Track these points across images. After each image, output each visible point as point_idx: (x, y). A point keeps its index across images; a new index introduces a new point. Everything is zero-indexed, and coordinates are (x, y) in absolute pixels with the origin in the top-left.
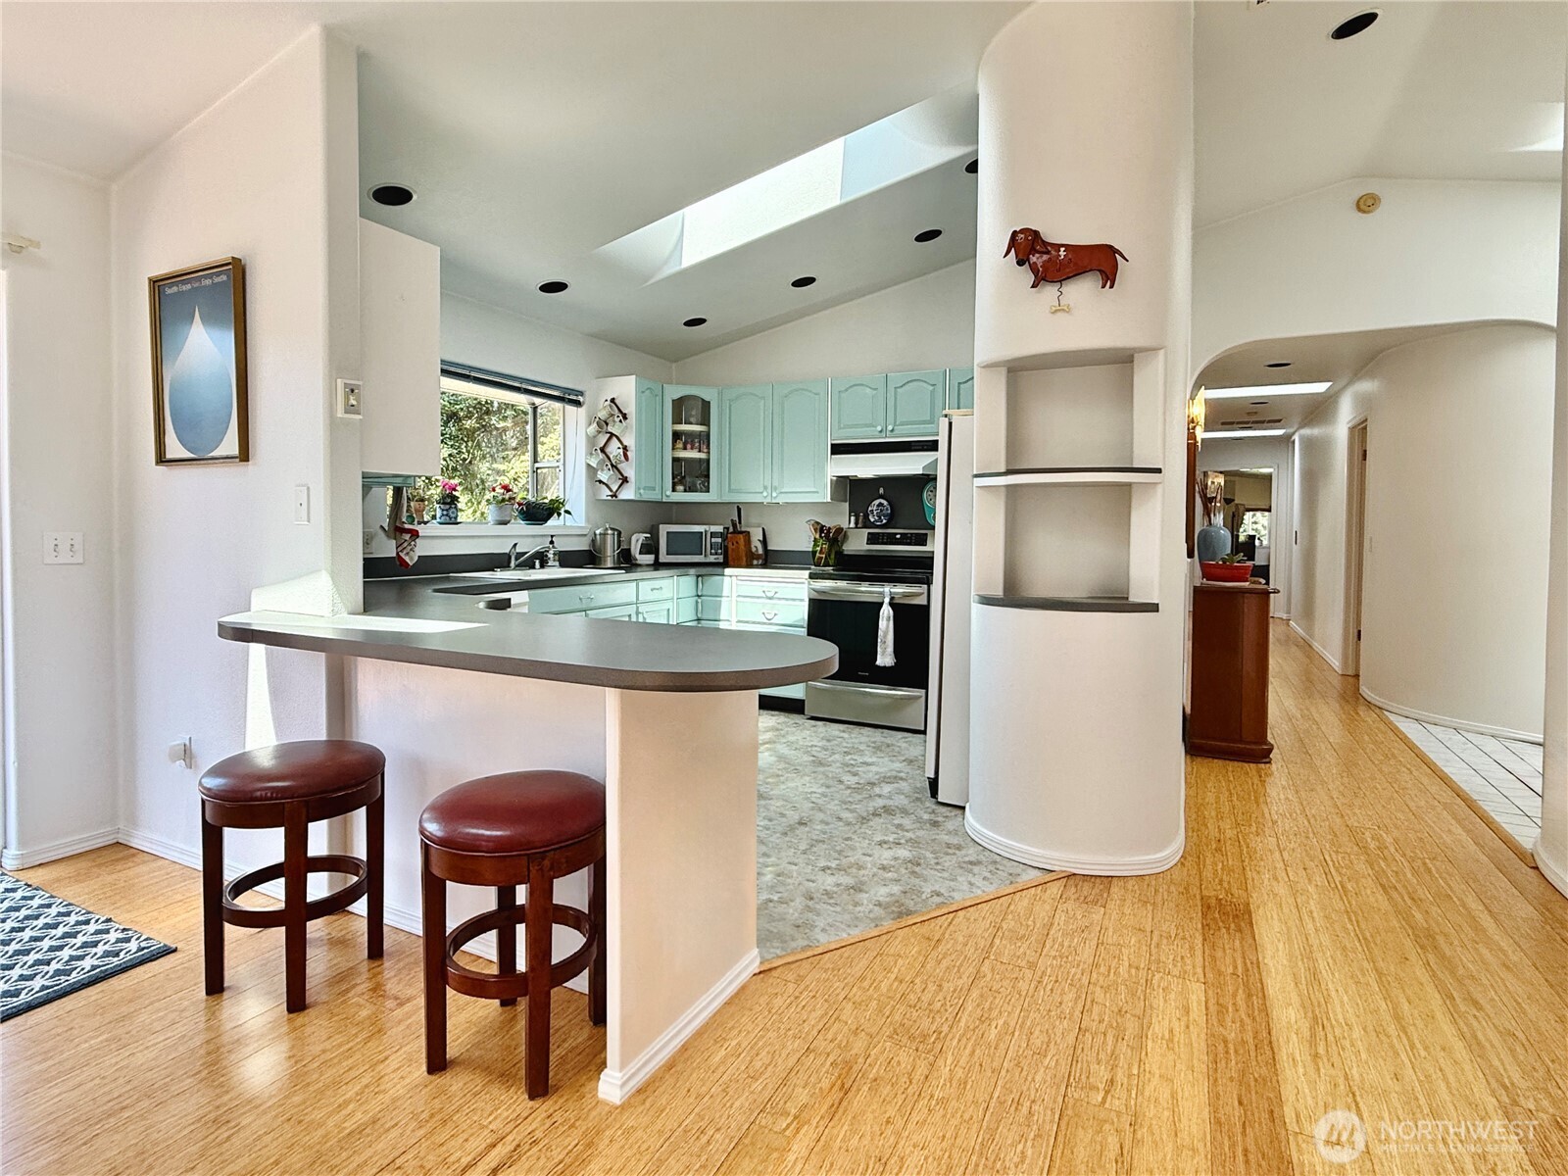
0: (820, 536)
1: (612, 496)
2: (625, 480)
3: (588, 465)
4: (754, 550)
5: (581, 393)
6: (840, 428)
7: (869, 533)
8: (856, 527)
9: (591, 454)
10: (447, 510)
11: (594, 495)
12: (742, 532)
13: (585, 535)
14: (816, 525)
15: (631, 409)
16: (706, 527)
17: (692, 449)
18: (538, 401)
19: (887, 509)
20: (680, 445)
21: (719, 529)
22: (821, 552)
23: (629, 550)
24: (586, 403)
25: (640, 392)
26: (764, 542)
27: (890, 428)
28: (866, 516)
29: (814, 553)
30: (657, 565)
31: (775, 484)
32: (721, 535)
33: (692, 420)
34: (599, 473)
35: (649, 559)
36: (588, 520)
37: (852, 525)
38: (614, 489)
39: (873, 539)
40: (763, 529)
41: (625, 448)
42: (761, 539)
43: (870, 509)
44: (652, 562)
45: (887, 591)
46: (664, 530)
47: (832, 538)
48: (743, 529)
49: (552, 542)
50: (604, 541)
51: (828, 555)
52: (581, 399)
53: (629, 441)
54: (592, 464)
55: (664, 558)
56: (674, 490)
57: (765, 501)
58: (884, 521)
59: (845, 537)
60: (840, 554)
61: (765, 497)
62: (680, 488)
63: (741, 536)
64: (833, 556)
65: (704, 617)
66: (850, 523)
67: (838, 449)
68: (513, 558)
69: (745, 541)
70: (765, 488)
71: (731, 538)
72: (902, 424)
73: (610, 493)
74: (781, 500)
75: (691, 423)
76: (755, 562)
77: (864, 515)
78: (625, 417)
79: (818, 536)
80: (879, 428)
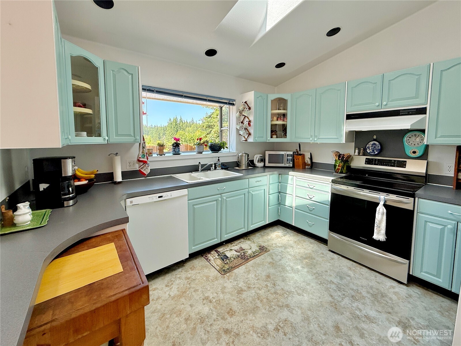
0: (339, 159)
1: (245, 141)
2: (250, 134)
3: (237, 129)
4: (306, 162)
5: (235, 100)
6: (351, 106)
7: (366, 159)
8: (359, 155)
9: (238, 124)
10: (174, 149)
11: (240, 140)
12: (300, 155)
13: (236, 156)
14: (337, 153)
15: (252, 105)
16: (285, 152)
17: (280, 120)
18: (222, 105)
19: (378, 147)
20: (275, 118)
21: (291, 153)
22: (339, 166)
23: (253, 160)
24: (236, 104)
25: (256, 98)
26: (311, 159)
27: (384, 103)
28: (365, 150)
29: (335, 166)
30: (265, 167)
31: (316, 134)
32: (291, 155)
33: (281, 108)
34: (240, 131)
35: (261, 164)
36: (237, 149)
37: (357, 153)
38: (246, 138)
39: (368, 162)
40: (311, 153)
41: (250, 121)
42: (310, 157)
43: (367, 146)
44: (263, 166)
45: (381, 197)
46: (267, 153)
47: (345, 160)
48: (301, 153)
49: (219, 160)
50: (241, 159)
51: (343, 167)
52: (234, 103)
53: (251, 118)
54: (238, 128)
55: (267, 164)
56: (272, 137)
57: (311, 142)
58: (376, 153)
59: (352, 159)
60: (349, 168)
61: (311, 140)
62: (275, 136)
63: (300, 156)
64: (345, 168)
65: (282, 192)
66: (355, 152)
67: (349, 117)
68: (200, 167)
69: (302, 159)
70: (311, 136)
71: (296, 157)
72: (392, 101)
73: (245, 140)
74: (319, 142)
75: (280, 110)
76: (307, 167)
77: (364, 149)
78: (250, 108)
79: (337, 159)
80: (377, 104)
